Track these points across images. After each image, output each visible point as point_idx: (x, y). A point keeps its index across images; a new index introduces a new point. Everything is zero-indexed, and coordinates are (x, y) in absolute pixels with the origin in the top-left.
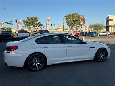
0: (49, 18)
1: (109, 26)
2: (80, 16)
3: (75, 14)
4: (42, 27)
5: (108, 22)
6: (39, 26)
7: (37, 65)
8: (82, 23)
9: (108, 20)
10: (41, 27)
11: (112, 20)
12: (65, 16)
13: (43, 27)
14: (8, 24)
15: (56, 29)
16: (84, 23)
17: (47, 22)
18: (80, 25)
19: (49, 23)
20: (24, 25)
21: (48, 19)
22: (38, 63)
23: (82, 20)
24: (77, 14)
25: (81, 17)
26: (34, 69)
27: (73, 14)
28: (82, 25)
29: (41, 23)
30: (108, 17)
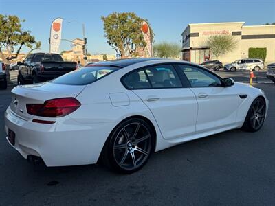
0: (59, 21)
1: (191, 49)
2: (142, 20)
3: (129, 14)
4: (34, 45)
5: (187, 38)
6: (22, 43)
7: (133, 156)
8: (146, 38)
9: (187, 36)
10: (31, 47)
11: (196, 35)
12: (103, 19)
13: (38, 46)
16: (151, 37)
17: (53, 32)
18: (141, 44)
19: (59, 33)
21: (55, 21)
22: (134, 147)
23: (146, 32)
24: (133, 16)
25: (144, 23)
26: (127, 167)
27: (124, 15)
28: (145, 45)
30: (189, 27)
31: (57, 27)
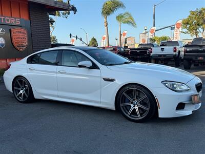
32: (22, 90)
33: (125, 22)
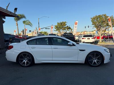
10: (69, 30)
12: (91, 18)
13: (72, 30)
14: (46, 29)
15: (92, 31)
17: (75, 25)
19: (77, 26)
20: (55, 30)
22: (27, 60)
25: (109, 18)
26: (23, 65)
29: (70, 27)
31: (76, 24)
32: (24, 60)
33: (27, 24)
